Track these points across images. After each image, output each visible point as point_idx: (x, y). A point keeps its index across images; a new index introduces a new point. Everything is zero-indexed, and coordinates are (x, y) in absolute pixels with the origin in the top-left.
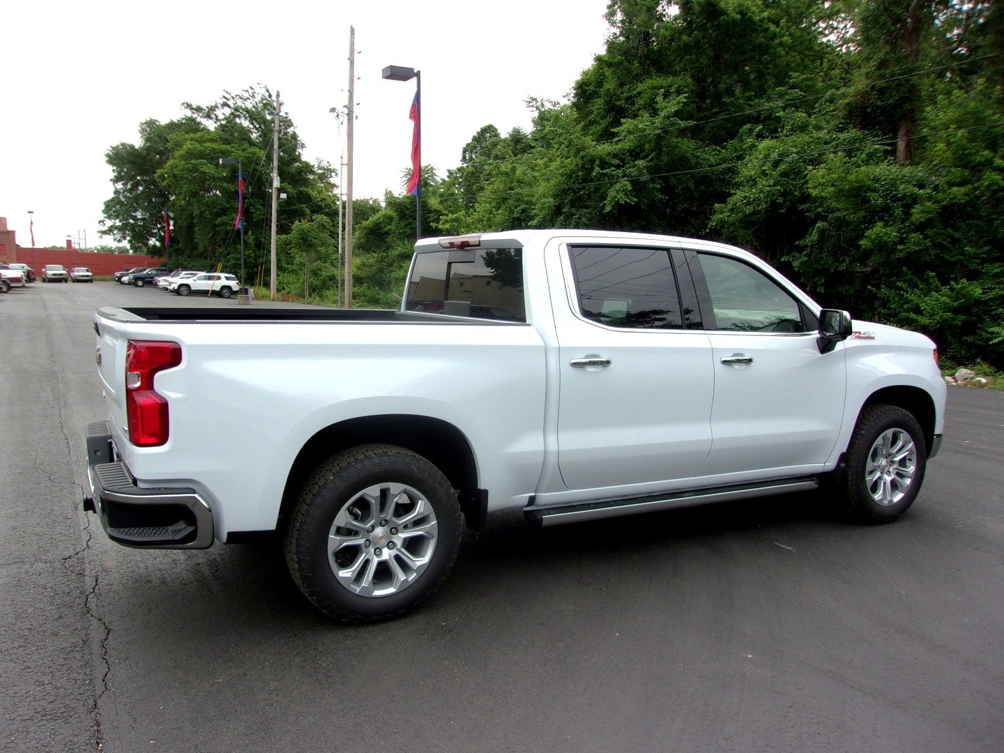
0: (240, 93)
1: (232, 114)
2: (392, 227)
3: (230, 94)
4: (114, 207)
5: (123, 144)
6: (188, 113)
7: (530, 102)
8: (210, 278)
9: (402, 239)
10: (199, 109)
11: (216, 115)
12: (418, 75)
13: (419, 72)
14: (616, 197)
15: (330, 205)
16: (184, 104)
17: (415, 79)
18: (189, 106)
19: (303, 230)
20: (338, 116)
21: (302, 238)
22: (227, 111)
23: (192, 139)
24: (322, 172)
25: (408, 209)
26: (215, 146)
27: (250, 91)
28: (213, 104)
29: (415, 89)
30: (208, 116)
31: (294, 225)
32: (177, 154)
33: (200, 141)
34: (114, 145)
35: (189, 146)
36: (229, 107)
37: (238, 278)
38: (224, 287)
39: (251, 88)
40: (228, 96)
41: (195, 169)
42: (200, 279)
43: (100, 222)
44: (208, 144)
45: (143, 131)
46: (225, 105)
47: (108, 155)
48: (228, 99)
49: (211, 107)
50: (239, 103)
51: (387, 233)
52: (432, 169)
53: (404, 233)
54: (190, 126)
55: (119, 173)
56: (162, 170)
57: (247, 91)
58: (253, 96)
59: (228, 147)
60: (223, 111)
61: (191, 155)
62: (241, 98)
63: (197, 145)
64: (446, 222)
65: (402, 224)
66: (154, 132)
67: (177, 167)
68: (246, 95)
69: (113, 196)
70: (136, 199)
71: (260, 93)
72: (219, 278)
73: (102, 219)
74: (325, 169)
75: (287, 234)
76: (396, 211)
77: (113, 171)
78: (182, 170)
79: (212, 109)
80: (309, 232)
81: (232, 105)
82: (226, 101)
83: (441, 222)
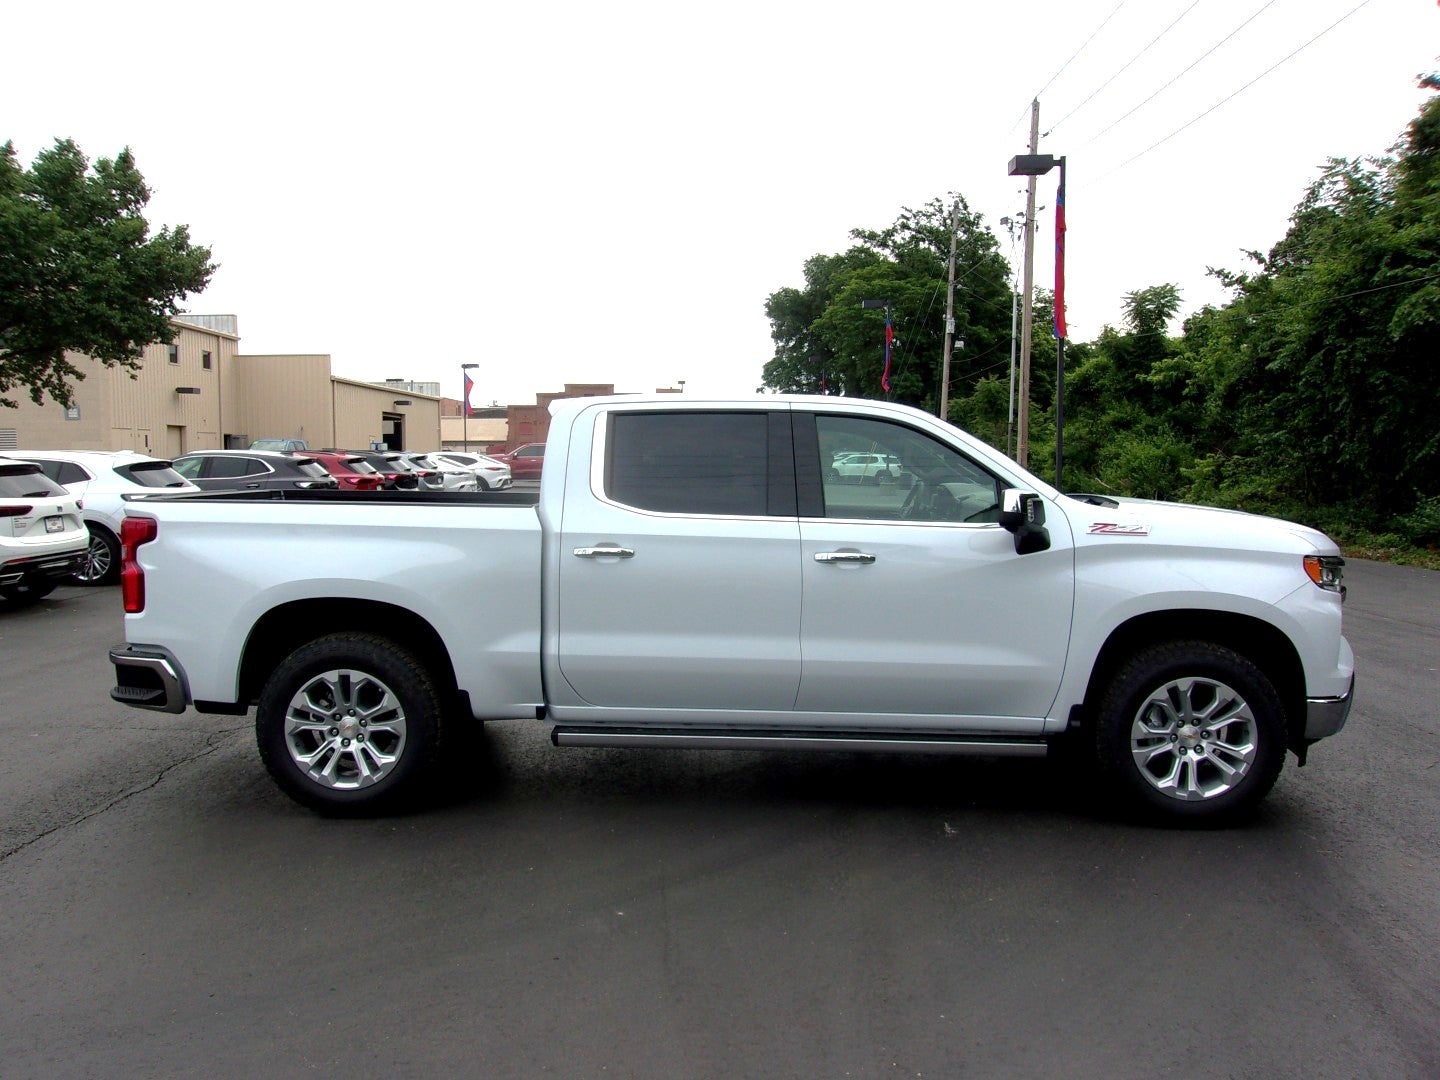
0: (923, 209)
1: (913, 237)
2: (1106, 382)
3: (910, 211)
4: (775, 370)
5: (786, 291)
6: (859, 242)
7: (1331, 168)
8: (862, 460)
9: (1119, 399)
10: (872, 236)
11: (893, 241)
12: (1062, 163)
13: (1063, 159)
14: (1409, 314)
15: (1047, 352)
16: (853, 231)
17: (1056, 170)
18: (858, 233)
19: (990, 390)
20: (1011, 229)
21: (989, 402)
22: (907, 234)
23: (859, 277)
24: (1043, 305)
25: (1130, 354)
26: (885, 282)
27: (937, 204)
28: (891, 227)
29: (1057, 183)
30: (884, 245)
31: (979, 384)
32: (838, 298)
33: (867, 279)
34: (775, 292)
35: (854, 286)
36: (909, 228)
37: (902, 459)
38: (880, 473)
39: (938, 200)
40: (908, 215)
41: (858, 316)
42: (851, 461)
43: (758, 390)
44: (876, 282)
45: (808, 272)
46: (905, 227)
47: (767, 305)
48: (908, 219)
49: (888, 231)
50: (924, 222)
51: (1099, 391)
52: (1172, 290)
53: (1123, 389)
54: (859, 260)
55: (780, 326)
56: (819, 320)
57: (931, 205)
58: (941, 211)
59: (902, 282)
60: (902, 234)
61: (857, 296)
62: (924, 215)
63: (863, 283)
64: (1161, 371)
65: (1120, 376)
66: (822, 270)
67: (836, 314)
68: (931, 210)
69: (774, 356)
70: (801, 359)
71: (948, 205)
72: (875, 460)
73: (760, 387)
74: (1046, 302)
75: (967, 395)
76: (1112, 356)
77: (772, 325)
78: (844, 318)
79: (889, 234)
80: (998, 392)
81: (913, 226)
82: (905, 221)
83: (1153, 371)
